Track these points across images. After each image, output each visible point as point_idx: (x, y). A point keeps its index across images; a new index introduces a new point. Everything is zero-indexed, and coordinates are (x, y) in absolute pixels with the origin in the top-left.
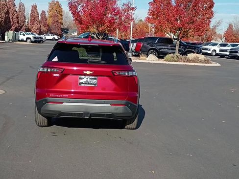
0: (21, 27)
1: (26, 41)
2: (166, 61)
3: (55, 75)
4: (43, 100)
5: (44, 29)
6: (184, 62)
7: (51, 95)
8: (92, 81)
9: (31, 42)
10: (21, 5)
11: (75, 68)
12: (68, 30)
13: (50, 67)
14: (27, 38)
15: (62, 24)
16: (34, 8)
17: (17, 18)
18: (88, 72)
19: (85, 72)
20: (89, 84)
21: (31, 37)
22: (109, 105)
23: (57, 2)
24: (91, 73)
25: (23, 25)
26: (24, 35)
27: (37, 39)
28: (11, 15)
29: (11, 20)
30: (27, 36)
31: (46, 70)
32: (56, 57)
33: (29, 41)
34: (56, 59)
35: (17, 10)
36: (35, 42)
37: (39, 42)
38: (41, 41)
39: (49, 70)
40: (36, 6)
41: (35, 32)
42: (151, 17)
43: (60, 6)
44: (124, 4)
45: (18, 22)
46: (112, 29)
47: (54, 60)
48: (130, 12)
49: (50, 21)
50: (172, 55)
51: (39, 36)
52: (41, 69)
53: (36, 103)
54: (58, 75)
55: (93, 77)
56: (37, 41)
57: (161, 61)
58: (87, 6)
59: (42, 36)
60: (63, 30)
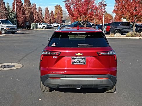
0: (40, 20)
1: (43, 28)
2: (127, 36)
3: (54, 57)
4: (46, 76)
5: (52, 21)
6: (139, 37)
7: (51, 72)
8: (82, 60)
9: (46, 28)
10: (40, 8)
11: (67, 51)
12: (65, 20)
13: (50, 51)
14: (43, 27)
15: (62, 17)
16: (47, 9)
17: (38, 15)
18: (79, 54)
19: (77, 54)
20: (79, 63)
21: (45, 25)
22: (96, 79)
23: (59, 6)
24: (81, 54)
25: (41, 19)
26: (41, 25)
27: (49, 27)
28: (34, 14)
29: (35, 17)
30: (43, 25)
31: (47, 53)
32: (54, 43)
33: (44, 28)
34: (54, 45)
35: (38, 11)
36: (48, 28)
37: (50, 28)
38: (51, 27)
39: (49, 53)
40: (48, 8)
41: (47, 23)
42: (116, 10)
43: (61, 8)
44: (99, 3)
45: (38, 18)
46: (92, 18)
47: (52, 46)
48: (103, 7)
49: (56, 16)
50: (131, 33)
51: (50, 25)
52: (43, 53)
53: (41, 78)
54: (56, 57)
55: (83, 58)
56: (49, 28)
57: (124, 37)
58: (77, 5)
59: (51, 25)
60: (62, 21)
